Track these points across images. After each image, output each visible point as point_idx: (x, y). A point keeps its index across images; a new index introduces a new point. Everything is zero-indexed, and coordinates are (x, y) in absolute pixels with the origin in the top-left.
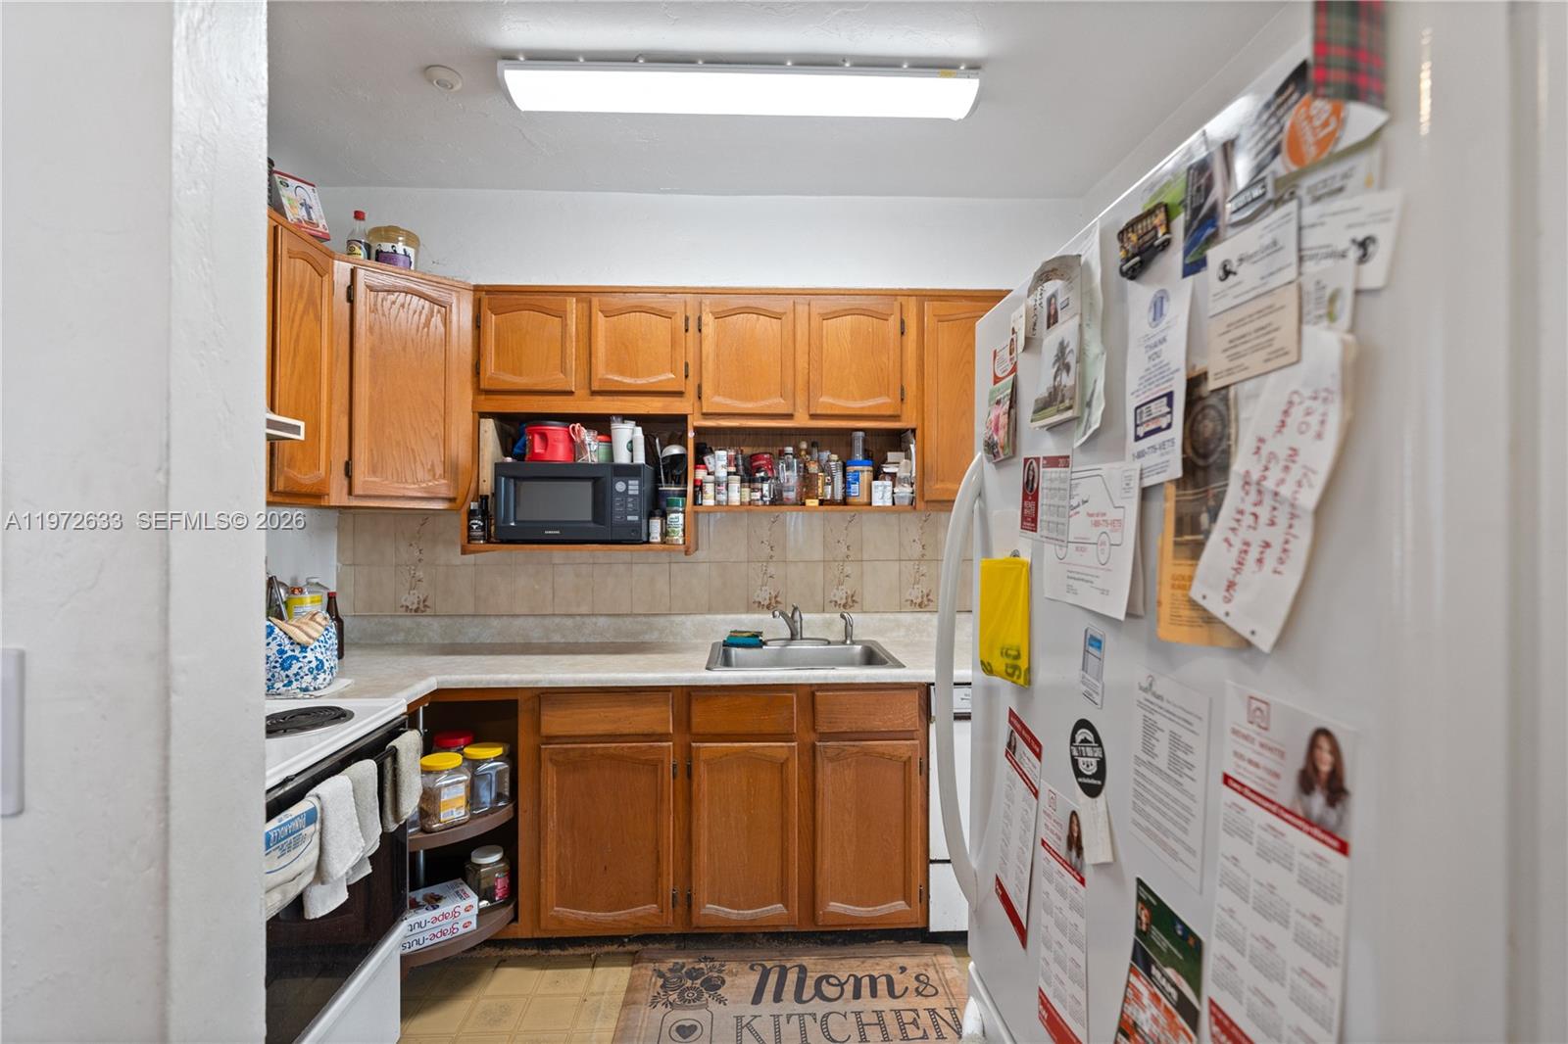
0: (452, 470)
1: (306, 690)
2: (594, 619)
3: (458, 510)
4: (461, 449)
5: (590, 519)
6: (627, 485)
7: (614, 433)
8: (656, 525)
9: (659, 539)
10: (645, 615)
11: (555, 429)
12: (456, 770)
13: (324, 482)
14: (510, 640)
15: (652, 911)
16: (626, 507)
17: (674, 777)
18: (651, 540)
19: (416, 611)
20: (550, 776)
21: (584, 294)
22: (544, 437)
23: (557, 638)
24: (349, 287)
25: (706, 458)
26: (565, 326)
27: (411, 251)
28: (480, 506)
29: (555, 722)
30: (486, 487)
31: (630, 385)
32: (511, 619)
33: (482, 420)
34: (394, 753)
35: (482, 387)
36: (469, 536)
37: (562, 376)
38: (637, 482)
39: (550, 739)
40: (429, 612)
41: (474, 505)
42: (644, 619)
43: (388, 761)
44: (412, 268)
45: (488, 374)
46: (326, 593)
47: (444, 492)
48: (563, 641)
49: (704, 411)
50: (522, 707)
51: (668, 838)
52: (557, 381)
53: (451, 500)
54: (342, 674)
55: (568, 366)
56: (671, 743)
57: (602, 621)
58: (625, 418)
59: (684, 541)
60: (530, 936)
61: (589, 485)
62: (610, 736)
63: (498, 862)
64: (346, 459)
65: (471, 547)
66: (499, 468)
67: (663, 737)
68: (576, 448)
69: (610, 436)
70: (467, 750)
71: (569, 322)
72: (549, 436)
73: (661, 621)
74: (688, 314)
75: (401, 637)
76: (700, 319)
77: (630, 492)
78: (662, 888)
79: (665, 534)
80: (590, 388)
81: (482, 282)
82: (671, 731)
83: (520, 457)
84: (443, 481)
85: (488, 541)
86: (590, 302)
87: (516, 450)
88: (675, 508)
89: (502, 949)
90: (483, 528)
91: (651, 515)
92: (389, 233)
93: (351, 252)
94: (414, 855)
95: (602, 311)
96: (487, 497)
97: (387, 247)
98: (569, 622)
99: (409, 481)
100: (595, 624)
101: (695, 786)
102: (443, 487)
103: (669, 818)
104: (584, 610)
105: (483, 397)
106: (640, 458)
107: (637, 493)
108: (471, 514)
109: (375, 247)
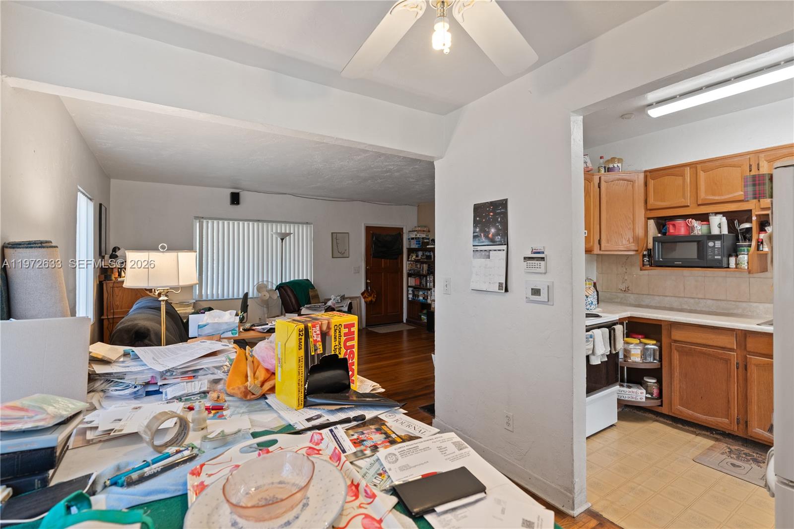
0: (636, 239)
1: (588, 309)
2: (705, 301)
3: (639, 254)
4: (640, 232)
5: (696, 257)
6: (715, 243)
7: (710, 220)
8: (732, 260)
9: (734, 266)
10: (734, 301)
11: (680, 222)
12: (637, 344)
13: (593, 247)
14: (664, 306)
15: (726, 422)
16: (714, 253)
17: (737, 368)
18: (730, 267)
19: (625, 291)
20: (676, 356)
21: (693, 165)
22: (674, 225)
23: (685, 307)
24: (599, 183)
25: (766, 228)
26: (684, 180)
27: (620, 165)
28: (648, 253)
29: (677, 335)
30: (650, 246)
31: (717, 200)
32: (664, 297)
33: (649, 221)
34: (614, 330)
35: (648, 208)
36: (643, 264)
37: (683, 200)
38: (720, 242)
39: (676, 341)
40: (630, 292)
41: (645, 253)
42: (733, 303)
43: (612, 331)
44: (620, 170)
45: (651, 203)
46: (593, 282)
47: (634, 248)
48: (689, 308)
49: (762, 207)
50: (663, 328)
51: (734, 393)
52: (682, 202)
53: (637, 251)
54: (598, 307)
55: (686, 195)
56: (735, 353)
57: (709, 302)
58: (716, 214)
59: (748, 268)
60: (667, 414)
61: (696, 243)
62: (704, 345)
63: (655, 383)
64: (599, 238)
65: (644, 268)
66: (655, 239)
67: (731, 350)
68: (690, 229)
69: (709, 222)
70: (641, 339)
71: (686, 177)
72: (676, 225)
73: (744, 305)
74: (751, 163)
75: (619, 300)
76: (758, 164)
77: (716, 246)
78: (731, 413)
79: (737, 264)
80: (697, 203)
81: (647, 169)
82: (735, 348)
83: (664, 234)
84: (633, 244)
85: (651, 266)
86: (697, 167)
87: (663, 231)
88: (743, 253)
89: (657, 417)
90: (649, 261)
91: (730, 256)
92: (613, 160)
93: (599, 171)
94: (622, 368)
95: (702, 171)
96: (651, 249)
97: (611, 166)
98: (692, 301)
99: (620, 244)
100: (706, 303)
101: (749, 374)
102: (633, 246)
103: (734, 385)
104: (700, 296)
105: (649, 212)
106: (725, 231)
107: (720, 246)
108: (644, 256)
109: (607, 167)
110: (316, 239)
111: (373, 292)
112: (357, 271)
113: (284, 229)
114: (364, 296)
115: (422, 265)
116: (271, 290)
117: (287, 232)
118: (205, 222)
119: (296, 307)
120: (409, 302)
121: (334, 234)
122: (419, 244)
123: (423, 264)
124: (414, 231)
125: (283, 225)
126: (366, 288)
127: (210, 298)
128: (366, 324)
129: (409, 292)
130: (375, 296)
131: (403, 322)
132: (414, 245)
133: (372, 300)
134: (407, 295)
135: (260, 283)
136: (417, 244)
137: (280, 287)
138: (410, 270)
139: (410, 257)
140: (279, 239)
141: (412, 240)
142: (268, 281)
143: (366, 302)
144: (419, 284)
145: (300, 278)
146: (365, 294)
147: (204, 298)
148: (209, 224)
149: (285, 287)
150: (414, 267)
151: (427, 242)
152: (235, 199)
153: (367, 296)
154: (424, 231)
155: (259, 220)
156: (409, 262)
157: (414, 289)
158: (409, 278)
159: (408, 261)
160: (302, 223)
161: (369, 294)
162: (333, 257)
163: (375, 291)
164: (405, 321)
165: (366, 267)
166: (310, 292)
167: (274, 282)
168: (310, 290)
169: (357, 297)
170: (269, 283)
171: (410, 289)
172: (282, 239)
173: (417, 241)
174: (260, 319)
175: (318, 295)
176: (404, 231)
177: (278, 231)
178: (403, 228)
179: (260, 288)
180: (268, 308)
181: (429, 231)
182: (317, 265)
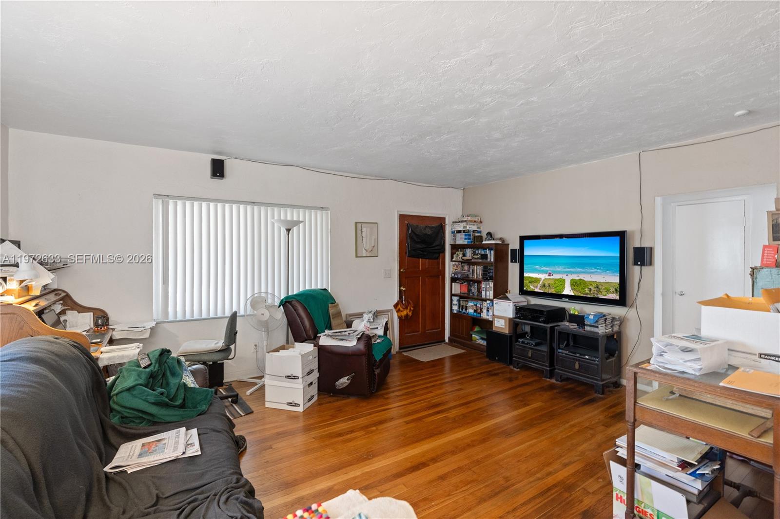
110: (335, 232)
111: (409, 303)
112: (388, 275)
113: (291, 215)
114: (398, 308)
115: (471, 266)
116: (273, 306)
117: (295, 219)
118: (171, 203)
119: (311, 333)
120: (453, 315)
121: (358, 224)
122: (469, 239)
123: (474, 265)
124: (462, 222)
125: (289, 210)
126: (400, 298)
127: (180, 317)
128: (399, 346)
129: (453, 302)
130: (412, 309)
131: (445, 341)
132: (461, 240)
133: (407, 314)
134: (450, 306)
135: (255, 295)
136: (465, 239)
137: (287, 303)
138: (455, 273)
139: (454, 256)
140: (283, 230)
141: (458, 234)
142: (267, 293)
143: (400, 318)
144: (466, 291)
145: (313, 287)
146: (399, 306)
147: (171, 317)
148: (178, 207)
149: (293, 303)
150: (459, 270)
151: (479, 236)
152: (218, 169)
153: (401, 309)
154: (475, 222)
155: (254, 203)
156: (454, 263)
157: (460, 298)
158: (453, 284)
159: (452, 261)
160: (316, 208)
161: (404, 307)
162: (357, 257)
163: (411, 302)
164: (447, 340)
165: (400, 270)
166: (330, 309)
167: (276, 294)
168: (330, 305)
169: (388, 311)
170: (269, 296)
171: (455, 299)
172: (288, 230)
173: (465, 235)
174: (256, 345)
175: (341, 312)
176: (447, 222)
177: (282, 218)
178: (445, 218)
179: (255, 303)
180: (268, 331)
181: (481, 222)
182: (335, 267)
